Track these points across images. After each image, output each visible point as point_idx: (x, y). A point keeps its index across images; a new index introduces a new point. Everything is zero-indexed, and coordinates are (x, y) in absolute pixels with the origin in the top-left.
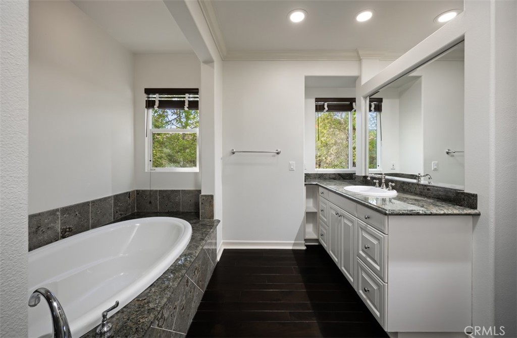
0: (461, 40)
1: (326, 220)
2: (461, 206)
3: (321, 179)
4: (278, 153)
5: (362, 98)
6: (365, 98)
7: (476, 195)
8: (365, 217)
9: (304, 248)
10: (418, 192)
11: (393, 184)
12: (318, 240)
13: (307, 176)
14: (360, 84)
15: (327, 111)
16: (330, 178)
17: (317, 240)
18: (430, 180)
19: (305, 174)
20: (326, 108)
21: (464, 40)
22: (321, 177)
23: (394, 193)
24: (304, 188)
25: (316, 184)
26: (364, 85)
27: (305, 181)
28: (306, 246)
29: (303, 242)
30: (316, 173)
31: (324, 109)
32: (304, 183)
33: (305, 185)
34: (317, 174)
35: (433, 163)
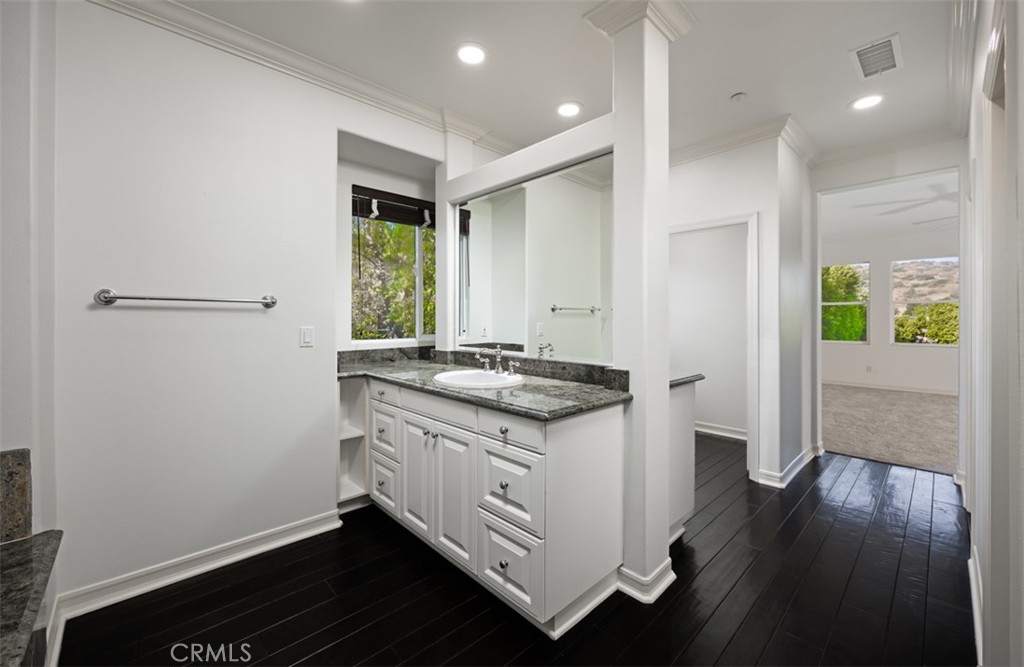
0: (609, 152)
1: (392, 449)
2: (611, 389)
3: (364, 363)
4: (267, 306)
5: (448, 204)
6: (454, 205)
7: (627, 373)
8: (501, 429)
9: (338, 524)
10: (549, 374)
11: (518, 364)
12: (368, 495)
13: (343, 359)
14: (446, 177)
15: (377, 218)
16: (383, 359)
17: (366, 497)
18: (552, 353)
19: (339, 353)
20: (376, 212)
21: (612, 152)
22: (365, 356)
23: (518, 379)
24: (337, 385)
25: (365, 376)
26: (452, 181)
27: (339, 371)
28: (342, 517)
29: (336, 511)
30: (354, 349)
31: (372, 212)
32: (336, 375)
33: (339, 378)
34: (356, 352)
35: (538, 324)
